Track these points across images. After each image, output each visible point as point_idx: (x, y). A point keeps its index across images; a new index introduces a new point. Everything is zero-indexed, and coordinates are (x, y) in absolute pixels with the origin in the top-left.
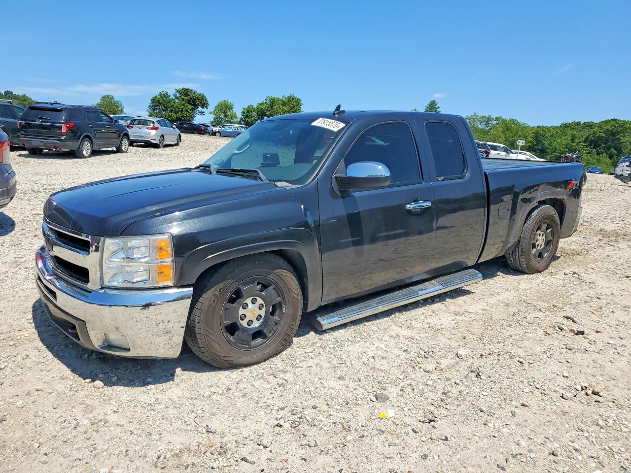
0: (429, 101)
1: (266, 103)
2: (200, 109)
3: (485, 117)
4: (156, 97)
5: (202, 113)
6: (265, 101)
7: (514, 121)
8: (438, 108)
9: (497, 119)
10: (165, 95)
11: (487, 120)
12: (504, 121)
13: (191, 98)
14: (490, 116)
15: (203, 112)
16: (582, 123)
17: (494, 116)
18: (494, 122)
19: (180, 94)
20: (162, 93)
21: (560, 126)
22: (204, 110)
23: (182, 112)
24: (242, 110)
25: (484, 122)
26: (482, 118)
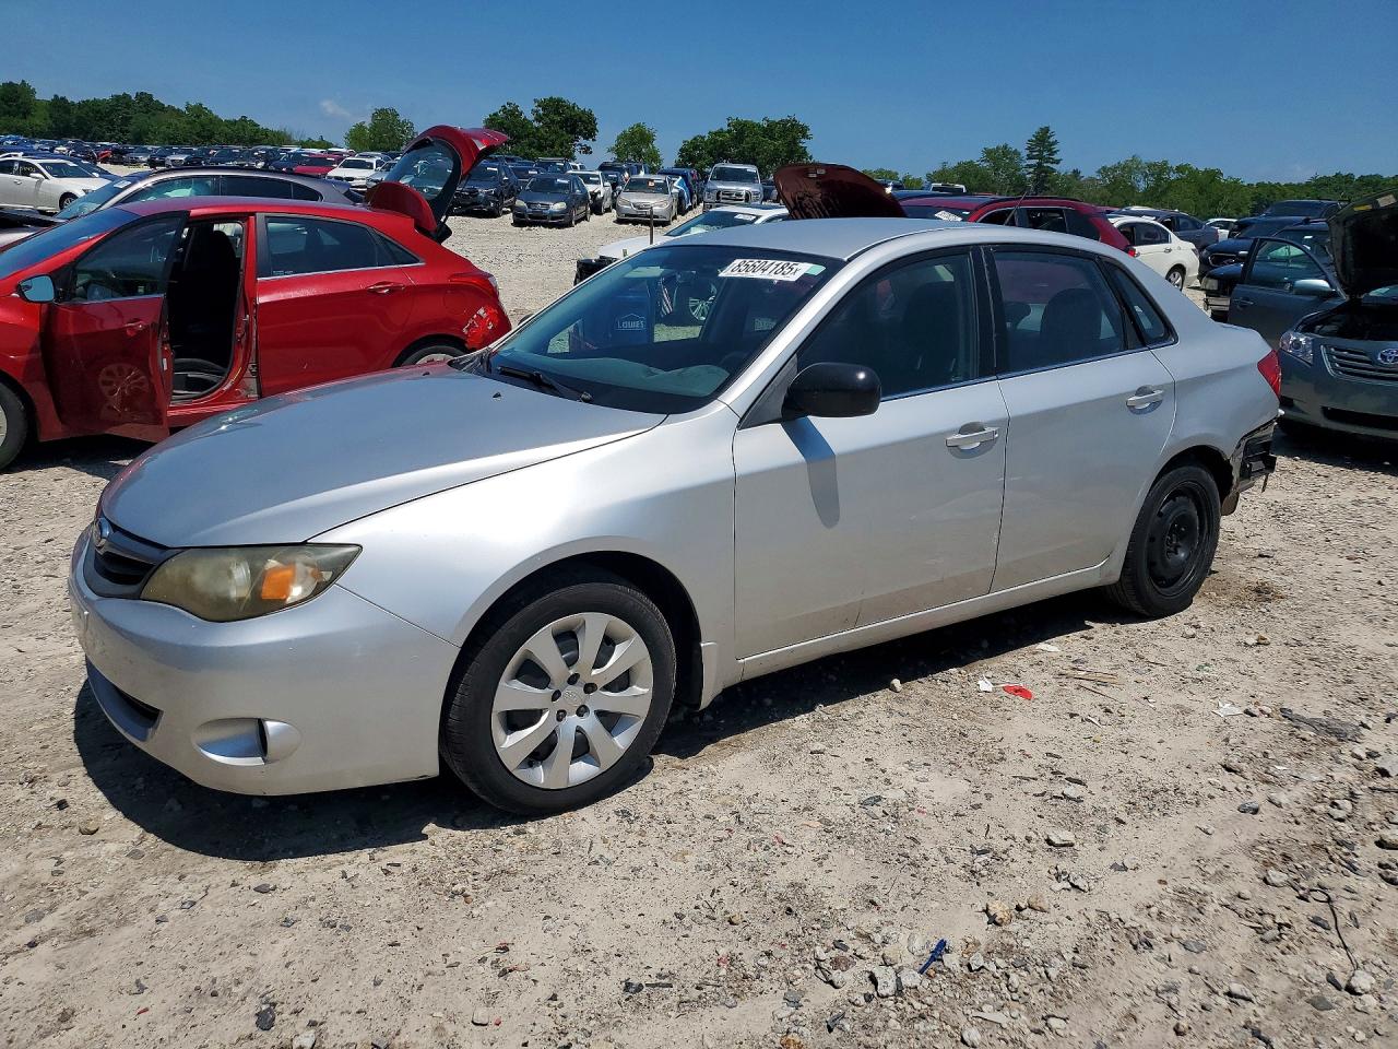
0: (1037, 129)
1: (729, 131)
2: (582, 140)
3: (1155, 165)
4: (495, 114)
5: (587, 150)
6: (726, 128)
7: (1213, 175)
8: (1055, 142)
9: (1179, 169)
10: (512, 113)
11: (1159, 170)
12: (1194, 173)
13: (567, 120)
14: (1165, 163)
15: (589, 148)
16: (1356, 178)
17: (1174, 164)
18: (1173, 176)
19: (544, 109)
20: (507, 106)
21: (1308, 184)
22: (589, 143)
23: (553, 148)
24: (681, 145)
25: (1152, 175)
26: (1150, 166)
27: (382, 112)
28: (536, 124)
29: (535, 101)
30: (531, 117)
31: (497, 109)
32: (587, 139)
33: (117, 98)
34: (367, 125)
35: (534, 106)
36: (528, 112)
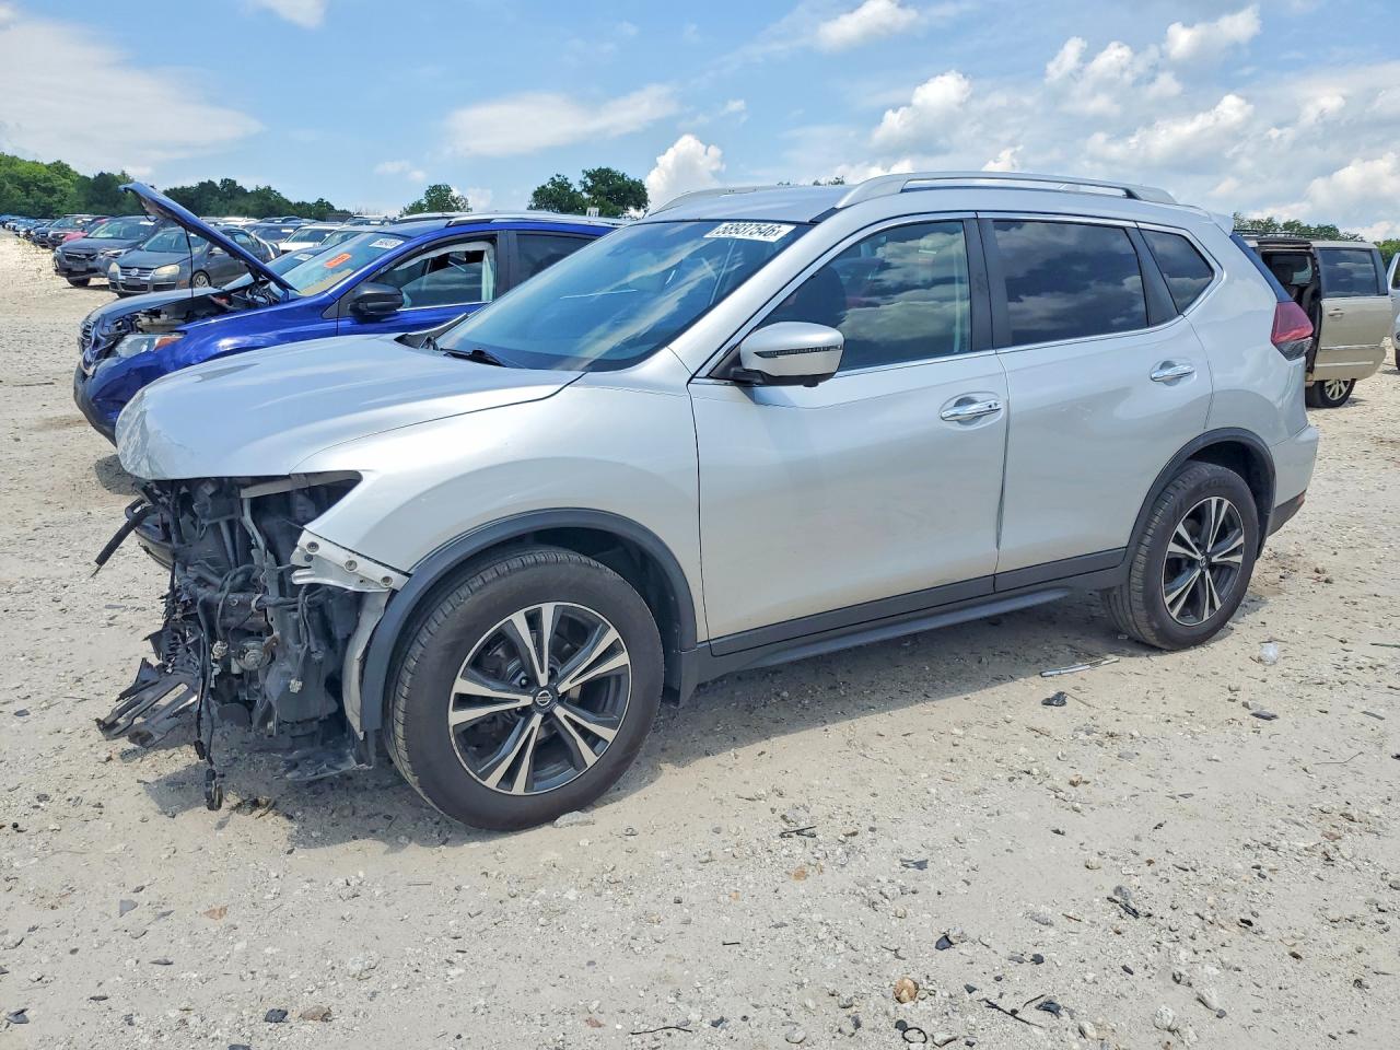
27: (436, 188)
28: (585, 195)
29: (584, 171)
30: (579, 189)
31: (545, 181)
32: (638, 207)
33: (202, 184)
34: (424, 202)
35: (582, 177)
36: (576, 181)
